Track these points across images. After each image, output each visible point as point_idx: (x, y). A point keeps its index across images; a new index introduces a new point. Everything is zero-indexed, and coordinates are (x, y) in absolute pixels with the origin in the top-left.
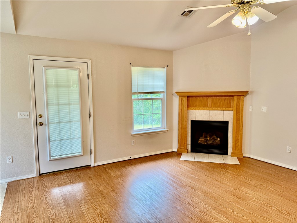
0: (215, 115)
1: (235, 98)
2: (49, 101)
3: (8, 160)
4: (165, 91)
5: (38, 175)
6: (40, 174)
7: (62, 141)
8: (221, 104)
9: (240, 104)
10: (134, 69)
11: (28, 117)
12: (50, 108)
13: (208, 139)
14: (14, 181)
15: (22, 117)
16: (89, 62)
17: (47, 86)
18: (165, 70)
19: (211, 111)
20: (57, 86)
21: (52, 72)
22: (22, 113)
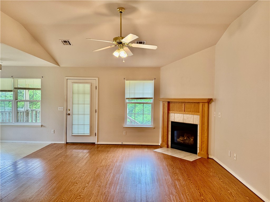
0: (188, 119)
1: (201, 104)
2: (73, 102)
3: (52, 132)
4: (153, 97)
5: (66, 143)
6: (67, 143)
7: (79, 125)
8: (192, 109)
9: (205, 110)
10: (127, 82)
11: (63, 110)
12: (74, 105)
13: (185, 138)
14: (54, 144)
15: (60, 110)
16: (97, 79)
17: (73, 93)
18: (153, 82)
19: (185, 115)
20: (78, 93)
21: (76, 86)
22: (60, 108)
